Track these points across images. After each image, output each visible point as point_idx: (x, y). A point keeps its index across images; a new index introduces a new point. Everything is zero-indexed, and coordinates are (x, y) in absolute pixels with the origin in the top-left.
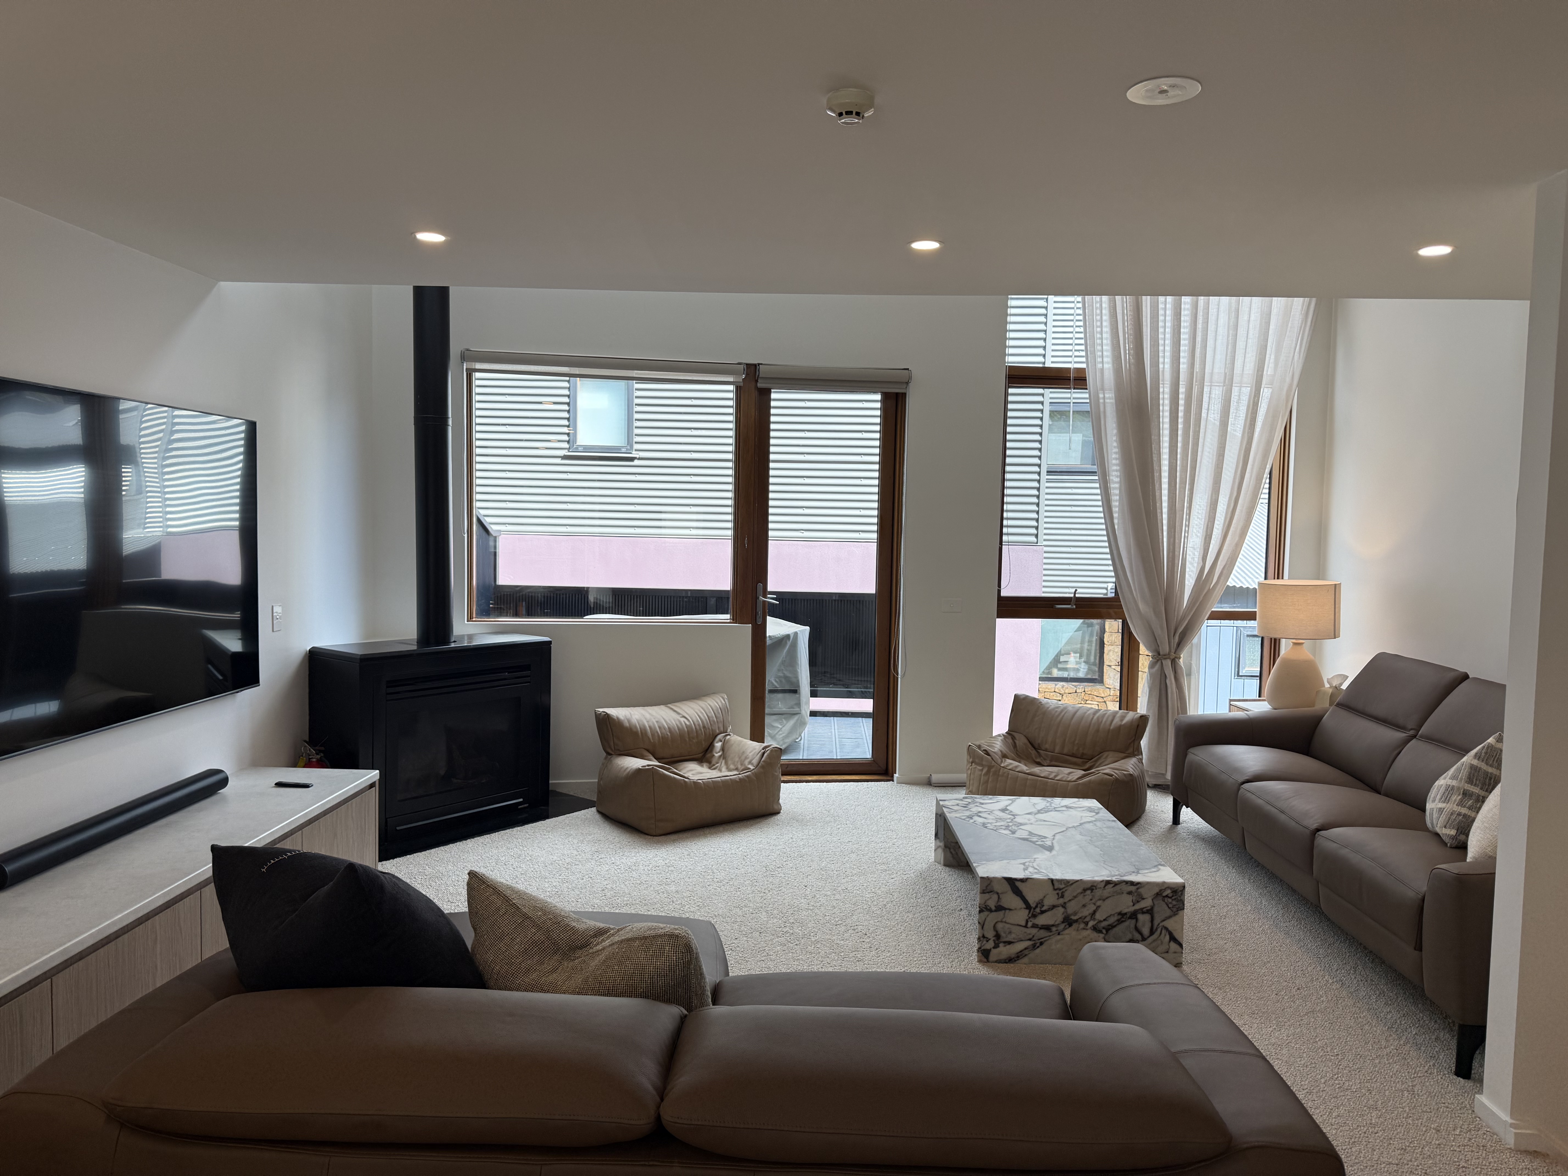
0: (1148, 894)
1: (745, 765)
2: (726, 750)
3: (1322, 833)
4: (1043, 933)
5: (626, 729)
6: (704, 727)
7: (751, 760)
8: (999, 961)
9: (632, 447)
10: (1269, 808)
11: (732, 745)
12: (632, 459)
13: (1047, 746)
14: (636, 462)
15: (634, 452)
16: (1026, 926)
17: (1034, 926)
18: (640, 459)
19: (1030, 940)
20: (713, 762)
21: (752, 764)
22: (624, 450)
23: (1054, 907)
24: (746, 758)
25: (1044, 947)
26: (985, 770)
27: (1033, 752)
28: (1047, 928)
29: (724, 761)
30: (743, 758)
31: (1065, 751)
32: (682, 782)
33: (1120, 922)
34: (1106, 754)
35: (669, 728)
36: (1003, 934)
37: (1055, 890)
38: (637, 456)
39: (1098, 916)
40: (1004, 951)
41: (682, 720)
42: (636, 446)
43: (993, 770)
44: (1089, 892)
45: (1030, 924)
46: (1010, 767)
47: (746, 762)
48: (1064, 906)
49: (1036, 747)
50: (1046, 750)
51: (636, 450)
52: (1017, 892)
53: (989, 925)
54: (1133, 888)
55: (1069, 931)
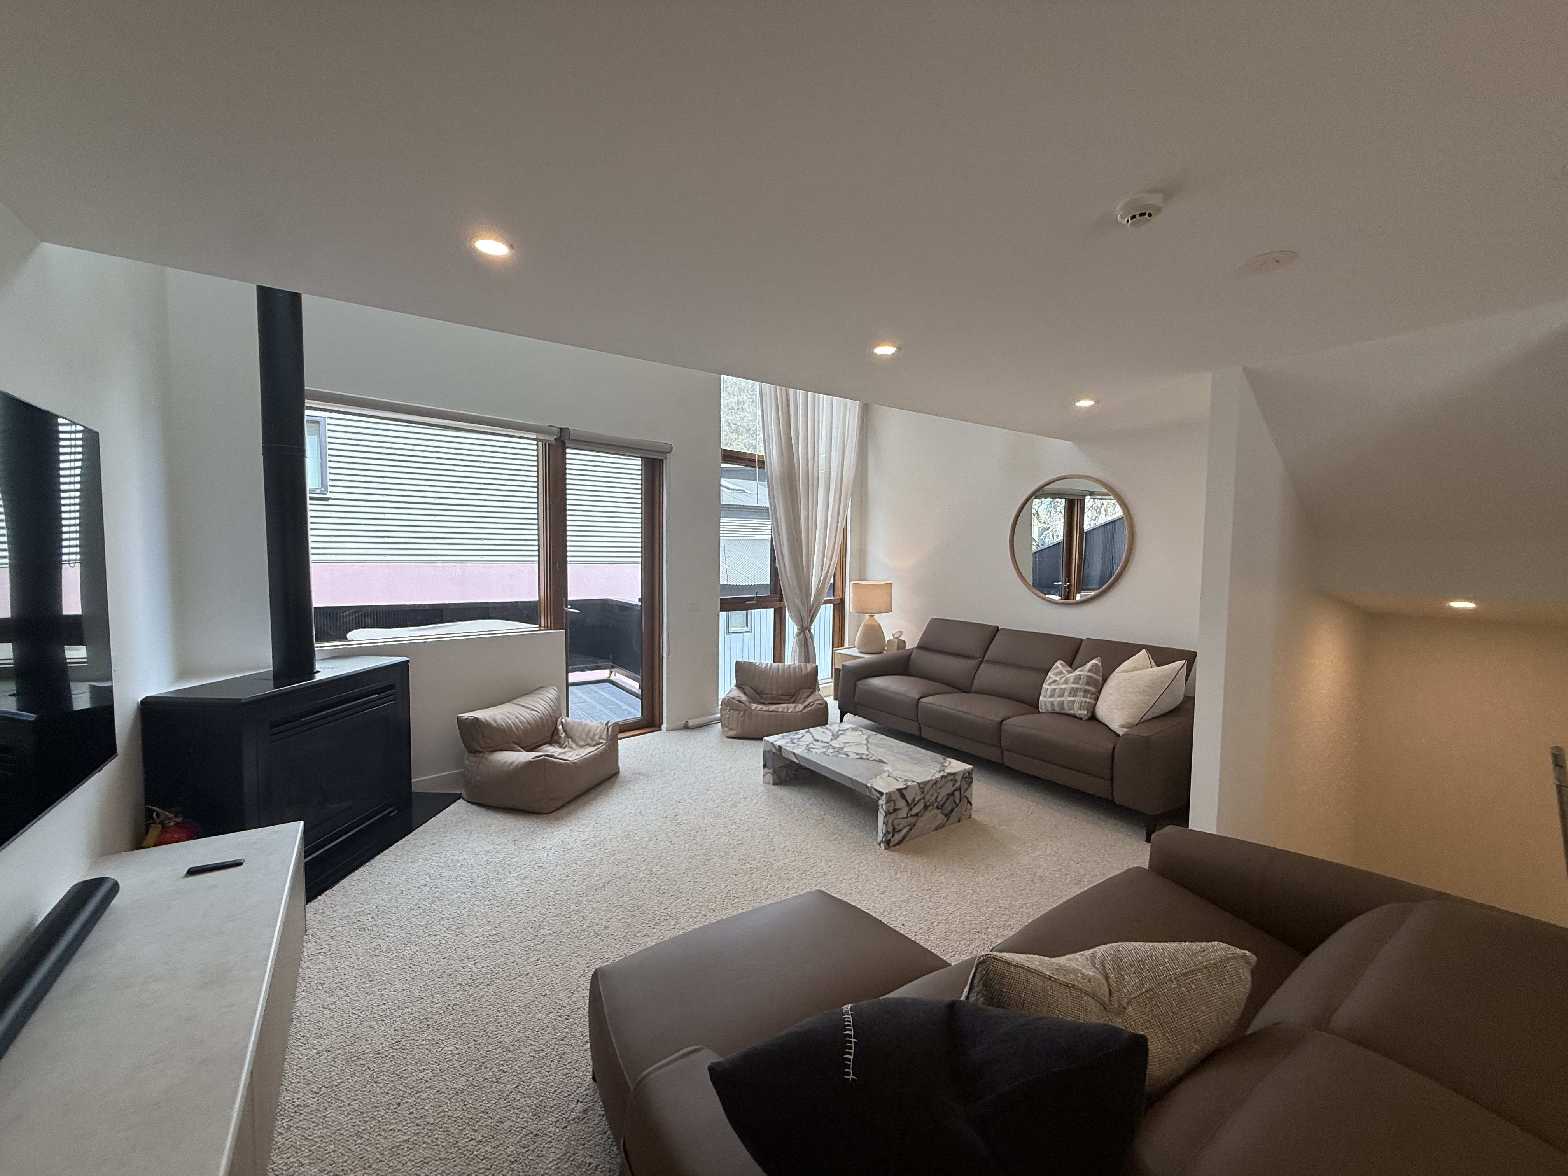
0: (959, 778)
1: (596, 740)
2: (568, 731)
3: (1004, 722)
4: (915, 819)
5: (495, 728)
6: (550, 716)
7: (601, 736)
8: (895, 845)
9: (326, 490)
10: (953, 711)
11: (573, 726)
12: (327, 499)
13: (767, 692)
14: (331, 502)
15: (329, 494)
16: (907, 817)
17: (911, 816)
18: (334, 499)
19: (908, 825)
20: (562, 742)
21: (603, 739)
22: (318, 491)
23: (920, 800)
24: (595, 735)
25: (915, 827)
26: (742, 714)
27: (758, 697)
28: (917, 815)
29: (570, 740)
30: (591, 735)
31: (780, 693)
32: (566, 765)
33: (947, 799)
34: (802, 691)
35: (527, 721)
36: (896, 827)
37: (920, 789)
38: (333, 497)
39: (939, 800)
40: (898, 837)
41: (534, 713)
42: (330, 489)
43: (747, 712)
44: (934, 786)
45: (909, 815)
46: (758, 709)
47: (597, 738)
48: (924, 798)
49: (759, 692)
50: (767, 694)
51: (330, 492)
52: (903, 796)
53: (890, 824)
54: (952, 777)
55: (927, 813)
